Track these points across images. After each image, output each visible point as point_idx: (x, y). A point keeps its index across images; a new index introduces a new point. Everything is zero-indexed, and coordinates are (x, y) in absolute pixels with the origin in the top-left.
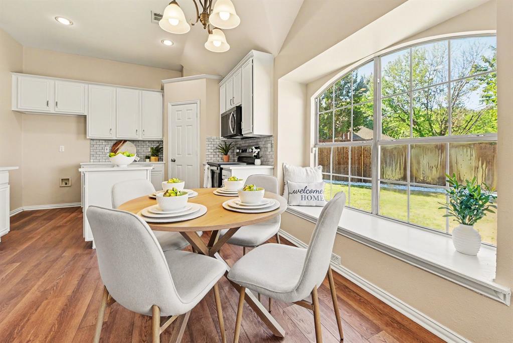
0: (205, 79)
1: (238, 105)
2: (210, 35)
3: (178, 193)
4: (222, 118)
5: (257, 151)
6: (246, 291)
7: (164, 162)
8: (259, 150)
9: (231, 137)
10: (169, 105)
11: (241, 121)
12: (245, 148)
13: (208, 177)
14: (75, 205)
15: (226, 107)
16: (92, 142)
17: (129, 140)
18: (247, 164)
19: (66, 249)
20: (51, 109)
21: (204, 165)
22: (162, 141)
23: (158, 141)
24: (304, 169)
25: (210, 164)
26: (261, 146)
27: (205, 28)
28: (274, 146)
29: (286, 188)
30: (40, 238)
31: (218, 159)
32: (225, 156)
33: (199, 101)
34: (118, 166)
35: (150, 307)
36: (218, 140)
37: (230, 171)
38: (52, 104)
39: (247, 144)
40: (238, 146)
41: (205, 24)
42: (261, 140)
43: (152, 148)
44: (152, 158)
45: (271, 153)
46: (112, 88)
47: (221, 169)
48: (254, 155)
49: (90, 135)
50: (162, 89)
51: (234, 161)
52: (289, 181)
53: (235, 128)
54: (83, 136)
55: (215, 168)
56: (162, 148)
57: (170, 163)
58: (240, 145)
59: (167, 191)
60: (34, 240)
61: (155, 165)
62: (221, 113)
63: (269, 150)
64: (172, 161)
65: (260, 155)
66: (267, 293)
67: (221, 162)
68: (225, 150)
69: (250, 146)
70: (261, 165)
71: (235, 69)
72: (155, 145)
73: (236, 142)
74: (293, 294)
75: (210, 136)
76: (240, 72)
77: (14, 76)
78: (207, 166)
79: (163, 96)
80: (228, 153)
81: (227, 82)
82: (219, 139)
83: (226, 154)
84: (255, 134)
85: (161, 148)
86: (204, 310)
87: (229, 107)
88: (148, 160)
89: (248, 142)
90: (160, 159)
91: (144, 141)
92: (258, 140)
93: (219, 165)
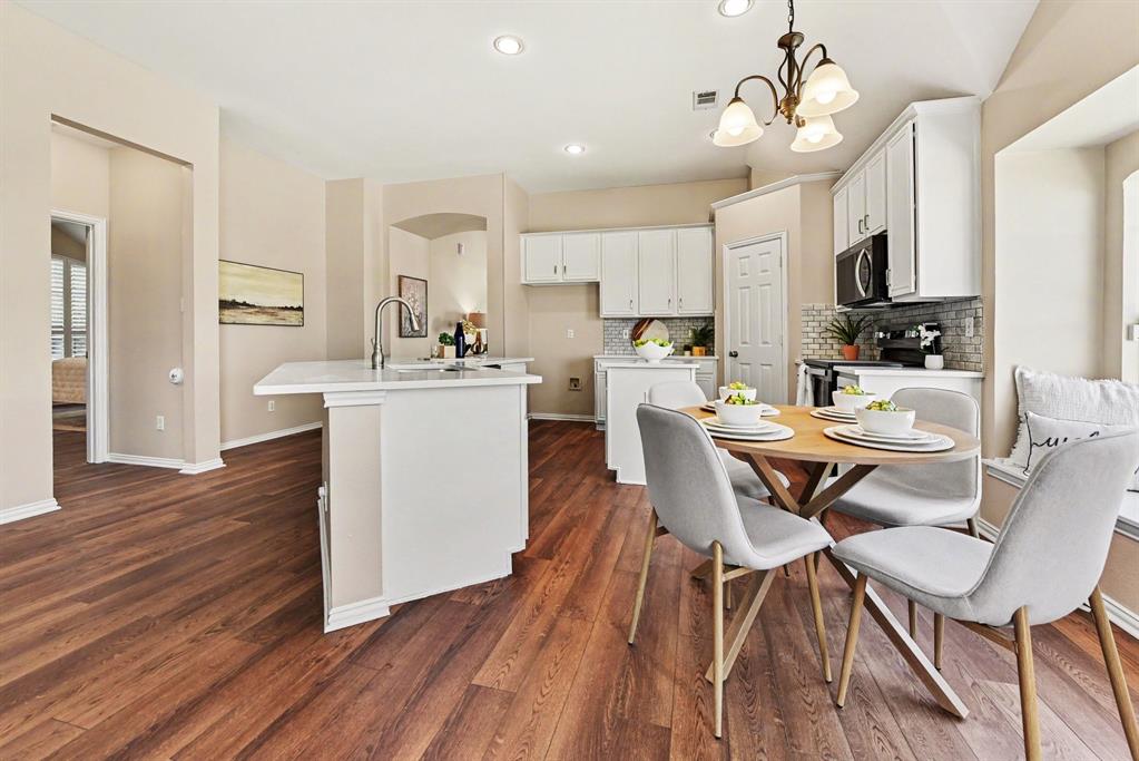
0: (798, 186)
1: (876, 233)
2: (800, 129)
3: (746, 402)
4: (838, 263)
5: (931, 335)
6: (867, 591)
7: (716, 357)
8: (937, 333)
9: (861, 303)
10: (726, 248)
11: (886, 266)
12: (902, 329)
13: (806, 390)
14: (586, 418)
15: (848, 236)
16: (608, 323)
17: (658, 319)
18: (905, 366)
19: (586, 474)
20: (559, 278)
21: (798, 365)
22: (713, 318)
23: (705, 318)
24: (1094, 386)
25: (811, 364)
26: (947, 323)
27: (789, 123)
28: (985, 324)
29: (1024, 429)
30: (555, 456)
31: (832, 352)
32: (847, 347)
33: (785, 233)
34: (647, 361)
35: (710, 542)
36: (829, 313)
37: (856, 378)
38: (560, 270)
39: (906, 320)
40: (884, 323)
41: (789, 117)
42: (947, 308)
43: (694, 331)
44: (696, 349)
45: (976, 341)
46: (632, 233)
47: (836, 374)
48: (923, 344)
49: (604, 312)
50: (712, 220)
51: (872, 357)
52: (1031, 414)
53: (871, 285)
54: (595, 313)
55: (821, 372)
56: (713, 330)
57: (728, 360)
58: (889, 320)
59: (730, 397)
60: (550, 456)
61: (701, 363)
62: (836, 253)
63: (970, 332)
64: (731, 355)
65: (944, 345)
66: (908, 590)
67: (837, 358)
68: (848, 334)
69: (913, 325)
70: (945, 368)
71: (871, 150)
72: (700, 325)
73: (877, 314)
74: (961, 603)
75: (811, 305)
76: (883, 156)
77: (523, 237)
78: (803, 367)
79: (713, 232)
80: (856, 341)
81: (850, 182)
82: (832, 310)
83: (851, 343)
84: (921, 295)
85: (710, 331)
86: (791, 615)
87: (856, 238)
88: (687, 353)
89: (908, 313)
90: (710, 352)
91: (681, 319)
92: (938, 309)
93: (831, 366)
